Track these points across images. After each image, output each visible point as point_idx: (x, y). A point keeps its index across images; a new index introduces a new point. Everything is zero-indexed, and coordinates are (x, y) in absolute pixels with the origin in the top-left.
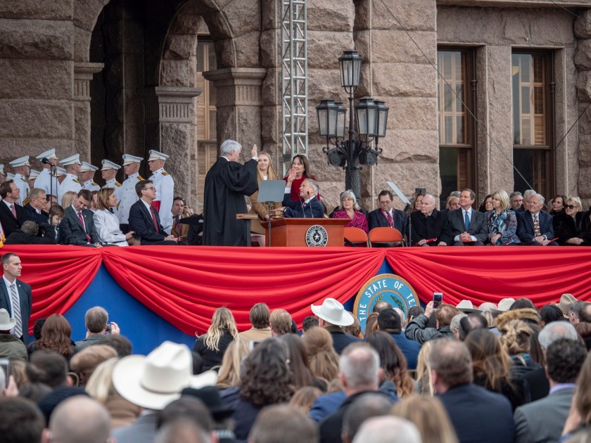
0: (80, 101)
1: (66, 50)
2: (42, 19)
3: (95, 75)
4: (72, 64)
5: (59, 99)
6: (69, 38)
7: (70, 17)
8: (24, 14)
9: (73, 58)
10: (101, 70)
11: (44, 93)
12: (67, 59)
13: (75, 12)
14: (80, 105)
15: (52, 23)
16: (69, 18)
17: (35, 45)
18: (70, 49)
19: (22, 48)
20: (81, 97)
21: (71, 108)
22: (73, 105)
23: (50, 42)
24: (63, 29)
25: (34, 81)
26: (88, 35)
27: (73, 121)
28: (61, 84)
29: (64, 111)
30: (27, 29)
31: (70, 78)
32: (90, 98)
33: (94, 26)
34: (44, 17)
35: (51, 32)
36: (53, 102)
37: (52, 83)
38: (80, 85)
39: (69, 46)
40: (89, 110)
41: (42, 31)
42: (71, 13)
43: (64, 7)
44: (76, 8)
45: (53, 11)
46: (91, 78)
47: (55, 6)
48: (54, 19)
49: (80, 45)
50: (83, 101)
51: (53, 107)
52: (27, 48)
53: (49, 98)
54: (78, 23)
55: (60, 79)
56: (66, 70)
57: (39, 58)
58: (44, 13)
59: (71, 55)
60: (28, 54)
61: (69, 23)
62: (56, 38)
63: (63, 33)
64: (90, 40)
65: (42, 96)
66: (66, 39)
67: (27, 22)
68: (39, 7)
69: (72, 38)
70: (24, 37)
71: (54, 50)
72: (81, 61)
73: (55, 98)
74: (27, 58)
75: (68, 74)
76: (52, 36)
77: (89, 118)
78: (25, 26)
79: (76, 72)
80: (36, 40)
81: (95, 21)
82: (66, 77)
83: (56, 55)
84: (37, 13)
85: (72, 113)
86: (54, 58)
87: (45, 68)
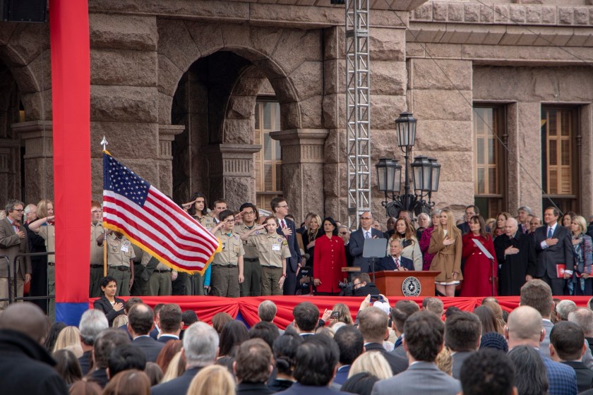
0: (162, 159)
1: (152, 114)
2: (130, 85)
3: (176, 136)
4: (157, 126)
5: (146, 158)
6: (154, 103)
7: (155, 83)
8: (114, 81)
9: (157, 121)
10: (182, 131)
11: (132, 153)
12: (152, 122)
13: (159, 80)
14: (163, 163)
15: (138, 89)
16: (154, 85)
17: (125, 109)
18: (155, 113)
19: (112, 112)
20: (163, 156)
21: (156, 166)
22: (158, 164)
23: (137, 106)
24: (149, 95)
25: (122, 142)
26: (169, 100)
27: (158, 178)
28: (147, 145)
29: (150, 169)
30: (117, 95)
31: (155, 139)
32: (172, 157)
33: (174, 91)
34: (131, 84)
35: (138, 98)
36: (141, 161)
37: (139, 143)
38: (163, 145)
39: (155, 110)
40: (171, 168)
41: (131, 97)
42: (155, 80)
43: (150, 74)
44: (159, 76)
45: (139, 78)
46: (173, 139)
47: (141, 74)
48: (141, 85)
49: (163, 109)
50: (166, 160)
51: (140, 166)
52: (117, 112)
53: (137, 158)
54: (161, 89)
55: (147, 140)
56: (151, 132)
57: (128, 121)
58: (132, 80)
59: (156, 118)
60: (118, 118)
61: (154, 89)
62: (143, 103)
63: (149, 99)
64: (171, 103)
65: (129, 156)
66: (152, 103)
67: (117, 88)
68: (127, 74)
69: (157, 102)
70: (114, 102)
71: (141, 114)
72: (164, 123)
73: (142, 158)
74: (117, 121)
75: (154, 135)
76: (139, 101)
77: (171, 175)
78: (115, 91)
79: (161, 134)
80: (126, 105)
81: (176, 87)
82: (152, 138)
83: (143, 118)
84: (125, 79)
85: (157, 171)
86: (140, 121)
87: (133, 130)
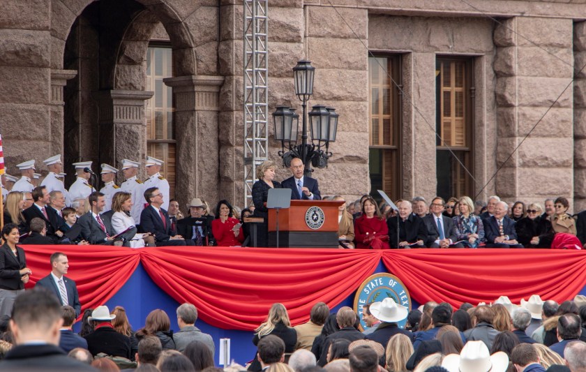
0: (54, 105)
1: (44, 58)
2: (22, 29)
3: (69, 81)
4: (49, 71)
5: (37, 104)
6: (47, 47)
7: (48, 27)
8: (6, 24)
9: (50, 65)
10: (74, 76)
11: (23, 98)
12: (44, 66)
13: (52, 23)
14: (55, 109)
15: (31, 32)
16: (46, 28)
17: (16, 53)
18: (47, 57)
19: (4, 56)
20: (55, 102)
21: (47, 112)
22: (49, 109)
23: (30, 50)
24: (42, 39)
25: (14, 86)
26: (62, 44)
27: (50, 124)
28: (39, 90)
29: (41, 114)
30: (9, 38)
31: (47, 84)
32: (64, 103)
33: (67, 35)
34: (24, 27)
35: (30, 42)
36: (32, 106)
37: (31, 88)
38: (55, 90)
39: (47, 54)
40: (63, 114)
41: (23, 40)
42: (48, 23)
43: (43, 18)
44: (52, 19)
45: (32, 21)
46: (65, 84)
47: (34, 17)
48: (34, 29)
49: (55, 53)
50: (57, 105)
51: (31, 111)
52: (8, 56)
53: (28, 103)
54: (54, 33)
55: (38, 84)
56: (44, 76)
57: (19, 65)
58: (24, 23)
59: (48, 62)
60: (9, 62)
61: (47, 33)
62: (36, 47)
63: (41, 42)
64: (64, 47)
65: (21, 101)
66: (44, 48)
67: (9, 31)
68: (20, 17)
69: (49, 46)
70: (6, 46)
71: (33, 58)
72: (56, 68)
73: (33, 103)
74: (9, 65)
75: (46, 80)
76: (32, 45)
77: (63, 121)
78: (7, 35)
79: (52, 79)
80: (18, 49)
81: (69, 30)
82: (43, 83)
83: (35, 62)
84: (17, 23)
85: (49, 117)
86: (32, 65)
87: (25, 75)
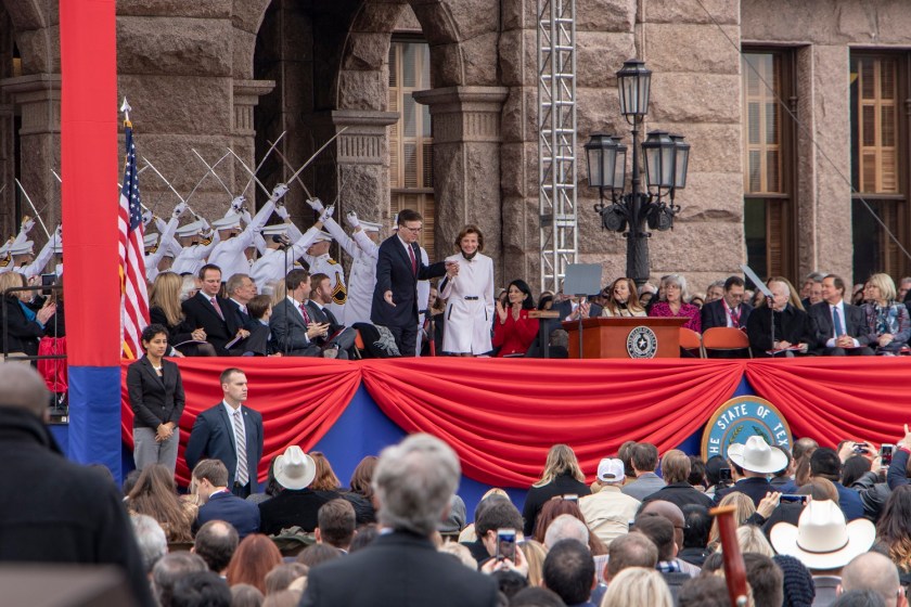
0: (239, 136)
1: (222, 62)
2: (188, 16)
3: (262, 98)
4: (231, 82)
5: (212, 134)
6: (226, 44)
7: (227, 13)
8: (162, 9)
9: (231, 73)
10: (271, 90)
11: (190, 126)
12: (222, 75)
13: (234, 7)
14: (241, 142)
15: (201, 22)
16: (226, 15)
17: (178, 55)
18: (227, 61)
19: (160, 60)
20: (241, 131)
21: (228, 146)
22: (232, 143)
23: (199, 50)
24: (218, 32)
25: (175, 107)
26: (250, 40)
27: (232, 166)
28: (214, 113)
29: (219, 151)
30: (167, 32)
31: (227, 103)
32: (255, 133)
33: (259, 25)
34: (190, 14)
35: (200, 37)
36: (203, 139)
37: (202, 110)
38: (240, 113)
39: (226, 56)
40: (253, 149)
41: (189, 34)
42: (228, 7)
45: (202, 4)
46: (257, 102)
48: (206, 16)
49: (240, 54)
50: (244, 137)
51: (203, 146)
52: (166, 60)
53: (197, 133)
54: (237, 22)
55: (214, 104)
56: (222, 91)
57: (183, 74)
58: (190, 8)
59: (229, 69)
60: (167, 68)
61: (227, 22)
62: (208, 44)
63: (218, 37)
64: (253, 45)
65: (186, 130)
66: (222, 45)
67: (166, 20)
69: (230, 43)
70: (163, 43)
71: (204, 62)
72: (241, 77)
73: (206, 133)
74: (167, 73)
75: (226, 97)
76: (203, 42)
77: (254, 161)
78: (164, 26)
79: (235, 94)
80: (181, 48)
81: (261, 18)
82: (222, 101)
83: (208, 69)
84: (179, 7)
86: (204, 74)
87: (192, 88)
